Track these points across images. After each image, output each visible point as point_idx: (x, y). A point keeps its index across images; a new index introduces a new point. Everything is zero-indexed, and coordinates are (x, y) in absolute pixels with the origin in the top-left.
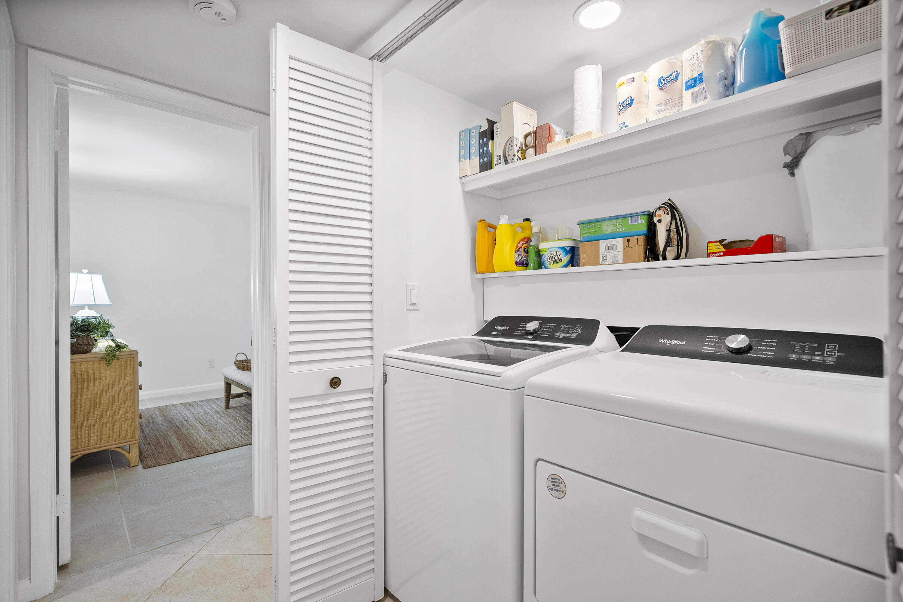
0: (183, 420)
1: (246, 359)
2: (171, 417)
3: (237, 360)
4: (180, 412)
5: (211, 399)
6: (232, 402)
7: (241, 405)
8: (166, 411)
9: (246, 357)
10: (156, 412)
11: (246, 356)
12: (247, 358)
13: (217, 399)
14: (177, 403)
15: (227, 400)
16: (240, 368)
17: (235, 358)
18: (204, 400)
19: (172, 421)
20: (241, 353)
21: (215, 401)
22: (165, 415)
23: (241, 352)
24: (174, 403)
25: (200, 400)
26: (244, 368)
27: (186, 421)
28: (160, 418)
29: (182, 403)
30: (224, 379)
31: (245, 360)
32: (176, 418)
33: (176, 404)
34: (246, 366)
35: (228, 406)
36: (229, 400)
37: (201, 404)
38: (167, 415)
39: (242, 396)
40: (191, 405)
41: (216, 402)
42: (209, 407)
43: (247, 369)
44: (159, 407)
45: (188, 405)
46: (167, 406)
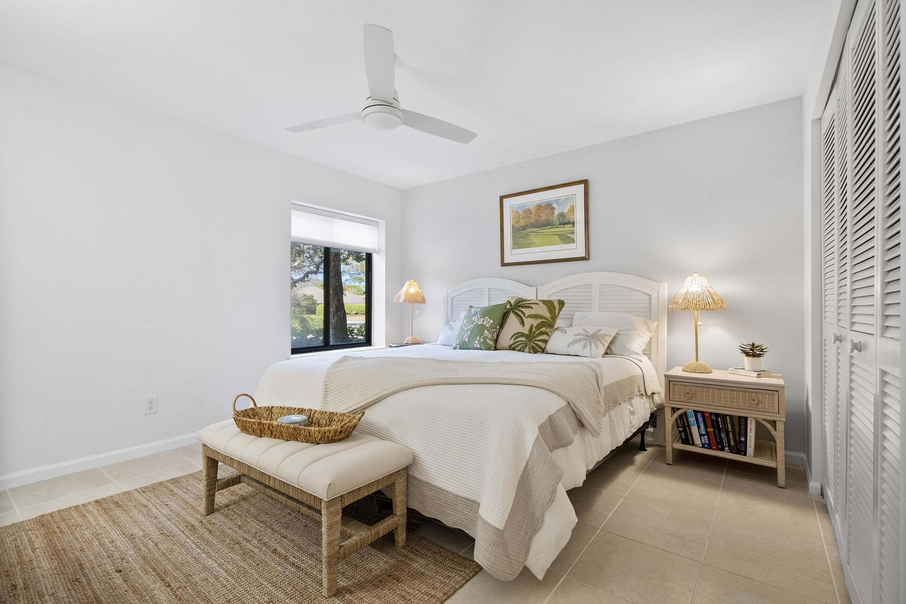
0: (110, 568)
1: (253, 406)
2: (78, 559)
3: (237, 410)
4: (96, 535)
5: (161, 484)
6: (221, 498)
7: (236, 498)
8: (61, 532)
9: (252, 403)
10: (33, 537)
11: (254, 402)
12: (255, 405)
13: (174, 481)
14: (85, 501)
15: (210, 495)
16: (250, 430)
17: (232, 407)
18: (146, 487)
19: (80, 575)
20: (244, 395)
21: (172, 487)
22: (60, 548)
23: (242, 393)
24: (80, 503)
25: (137, 487)
26: (261, 431)
27: (120, 571)
28: (46, 565)
29: (97, 501)
30: (204, 450)
31: (252, 409)
32: (91, 561)
33: (84, 505)
34: (269, 428)
35: (211, 509)
36: (215, 493)
37: (144, 501)
38: (64, 549)
39: (239, 482)
40: (120, 506)
41: (175, 490)
42: (166, 511)
43: (272, 434)
44: (43, 516)
45: (112, 506)
46: (63, 510)
